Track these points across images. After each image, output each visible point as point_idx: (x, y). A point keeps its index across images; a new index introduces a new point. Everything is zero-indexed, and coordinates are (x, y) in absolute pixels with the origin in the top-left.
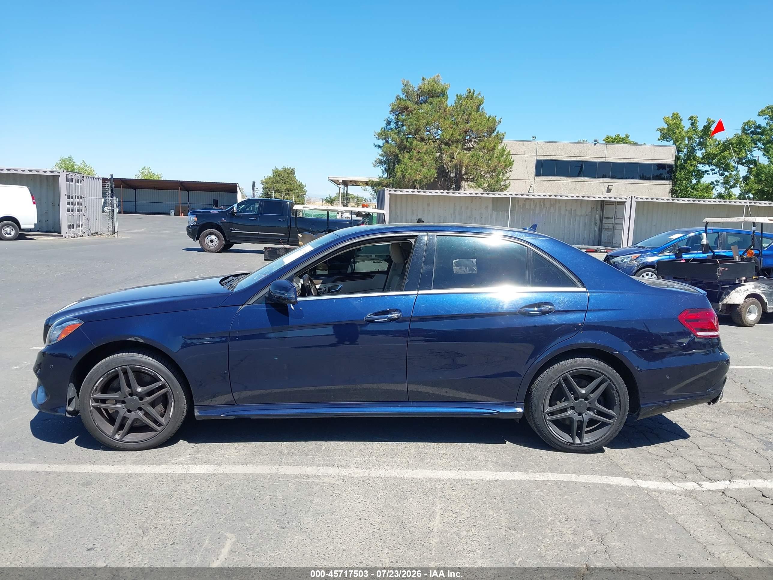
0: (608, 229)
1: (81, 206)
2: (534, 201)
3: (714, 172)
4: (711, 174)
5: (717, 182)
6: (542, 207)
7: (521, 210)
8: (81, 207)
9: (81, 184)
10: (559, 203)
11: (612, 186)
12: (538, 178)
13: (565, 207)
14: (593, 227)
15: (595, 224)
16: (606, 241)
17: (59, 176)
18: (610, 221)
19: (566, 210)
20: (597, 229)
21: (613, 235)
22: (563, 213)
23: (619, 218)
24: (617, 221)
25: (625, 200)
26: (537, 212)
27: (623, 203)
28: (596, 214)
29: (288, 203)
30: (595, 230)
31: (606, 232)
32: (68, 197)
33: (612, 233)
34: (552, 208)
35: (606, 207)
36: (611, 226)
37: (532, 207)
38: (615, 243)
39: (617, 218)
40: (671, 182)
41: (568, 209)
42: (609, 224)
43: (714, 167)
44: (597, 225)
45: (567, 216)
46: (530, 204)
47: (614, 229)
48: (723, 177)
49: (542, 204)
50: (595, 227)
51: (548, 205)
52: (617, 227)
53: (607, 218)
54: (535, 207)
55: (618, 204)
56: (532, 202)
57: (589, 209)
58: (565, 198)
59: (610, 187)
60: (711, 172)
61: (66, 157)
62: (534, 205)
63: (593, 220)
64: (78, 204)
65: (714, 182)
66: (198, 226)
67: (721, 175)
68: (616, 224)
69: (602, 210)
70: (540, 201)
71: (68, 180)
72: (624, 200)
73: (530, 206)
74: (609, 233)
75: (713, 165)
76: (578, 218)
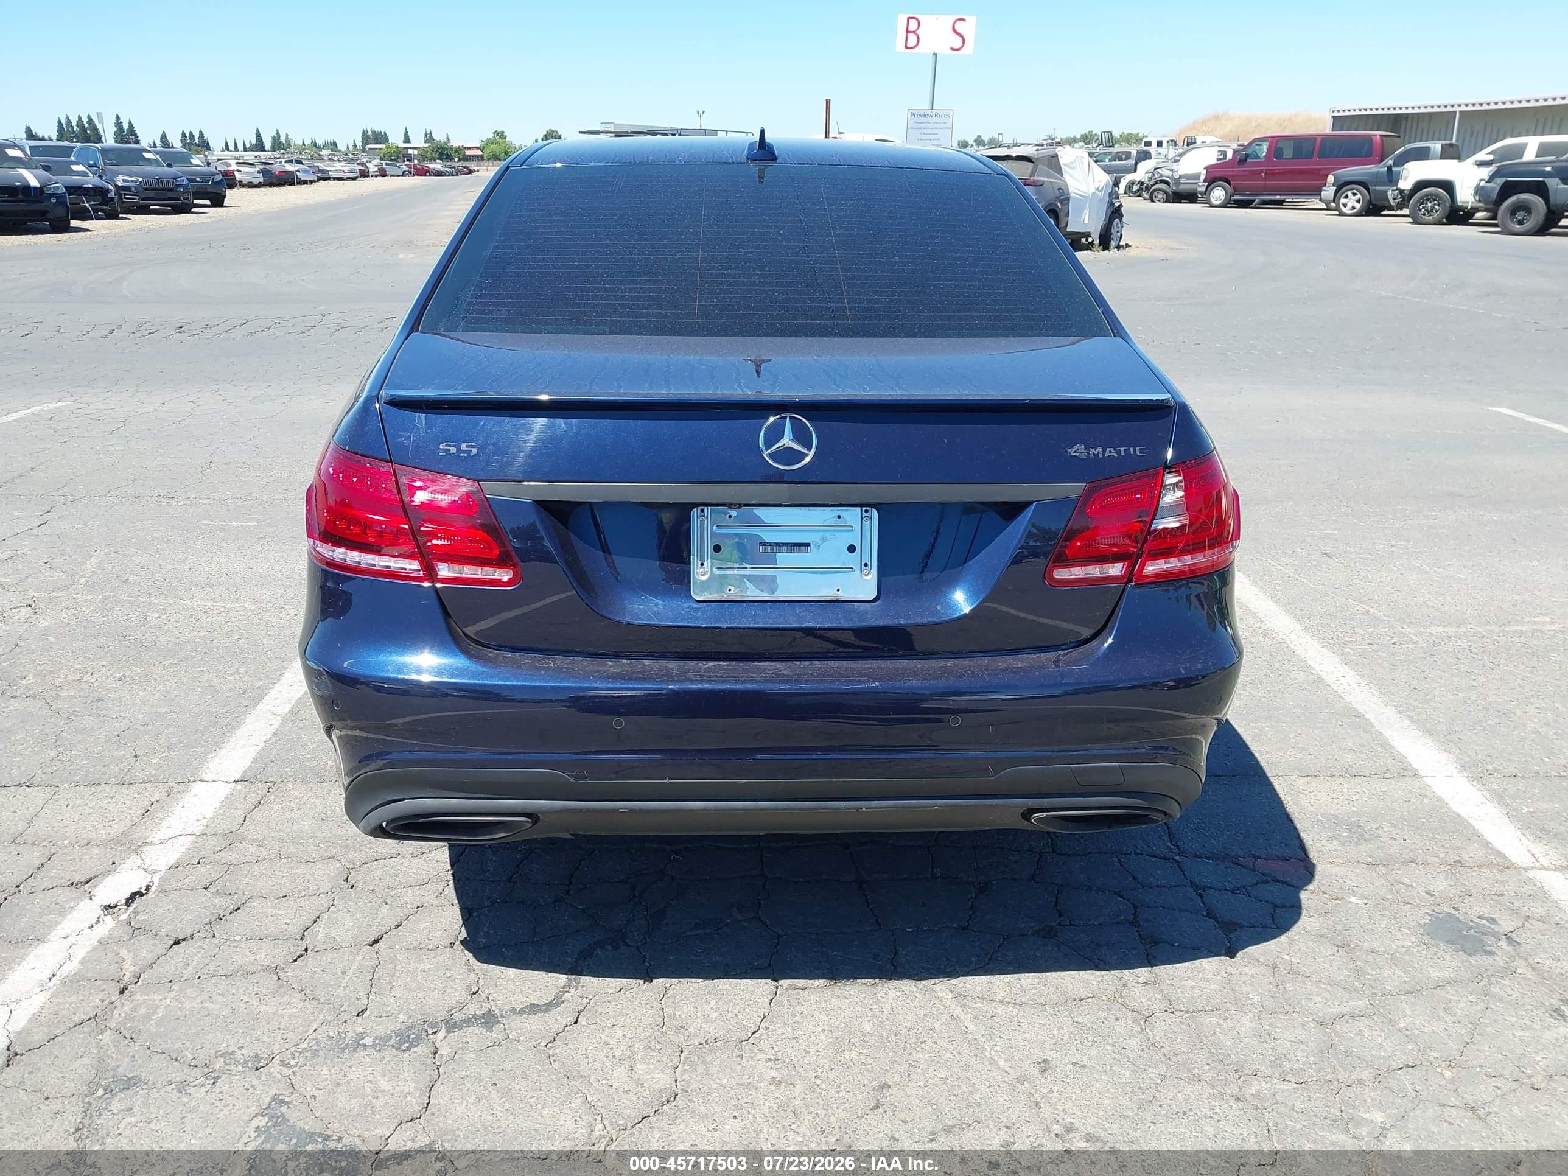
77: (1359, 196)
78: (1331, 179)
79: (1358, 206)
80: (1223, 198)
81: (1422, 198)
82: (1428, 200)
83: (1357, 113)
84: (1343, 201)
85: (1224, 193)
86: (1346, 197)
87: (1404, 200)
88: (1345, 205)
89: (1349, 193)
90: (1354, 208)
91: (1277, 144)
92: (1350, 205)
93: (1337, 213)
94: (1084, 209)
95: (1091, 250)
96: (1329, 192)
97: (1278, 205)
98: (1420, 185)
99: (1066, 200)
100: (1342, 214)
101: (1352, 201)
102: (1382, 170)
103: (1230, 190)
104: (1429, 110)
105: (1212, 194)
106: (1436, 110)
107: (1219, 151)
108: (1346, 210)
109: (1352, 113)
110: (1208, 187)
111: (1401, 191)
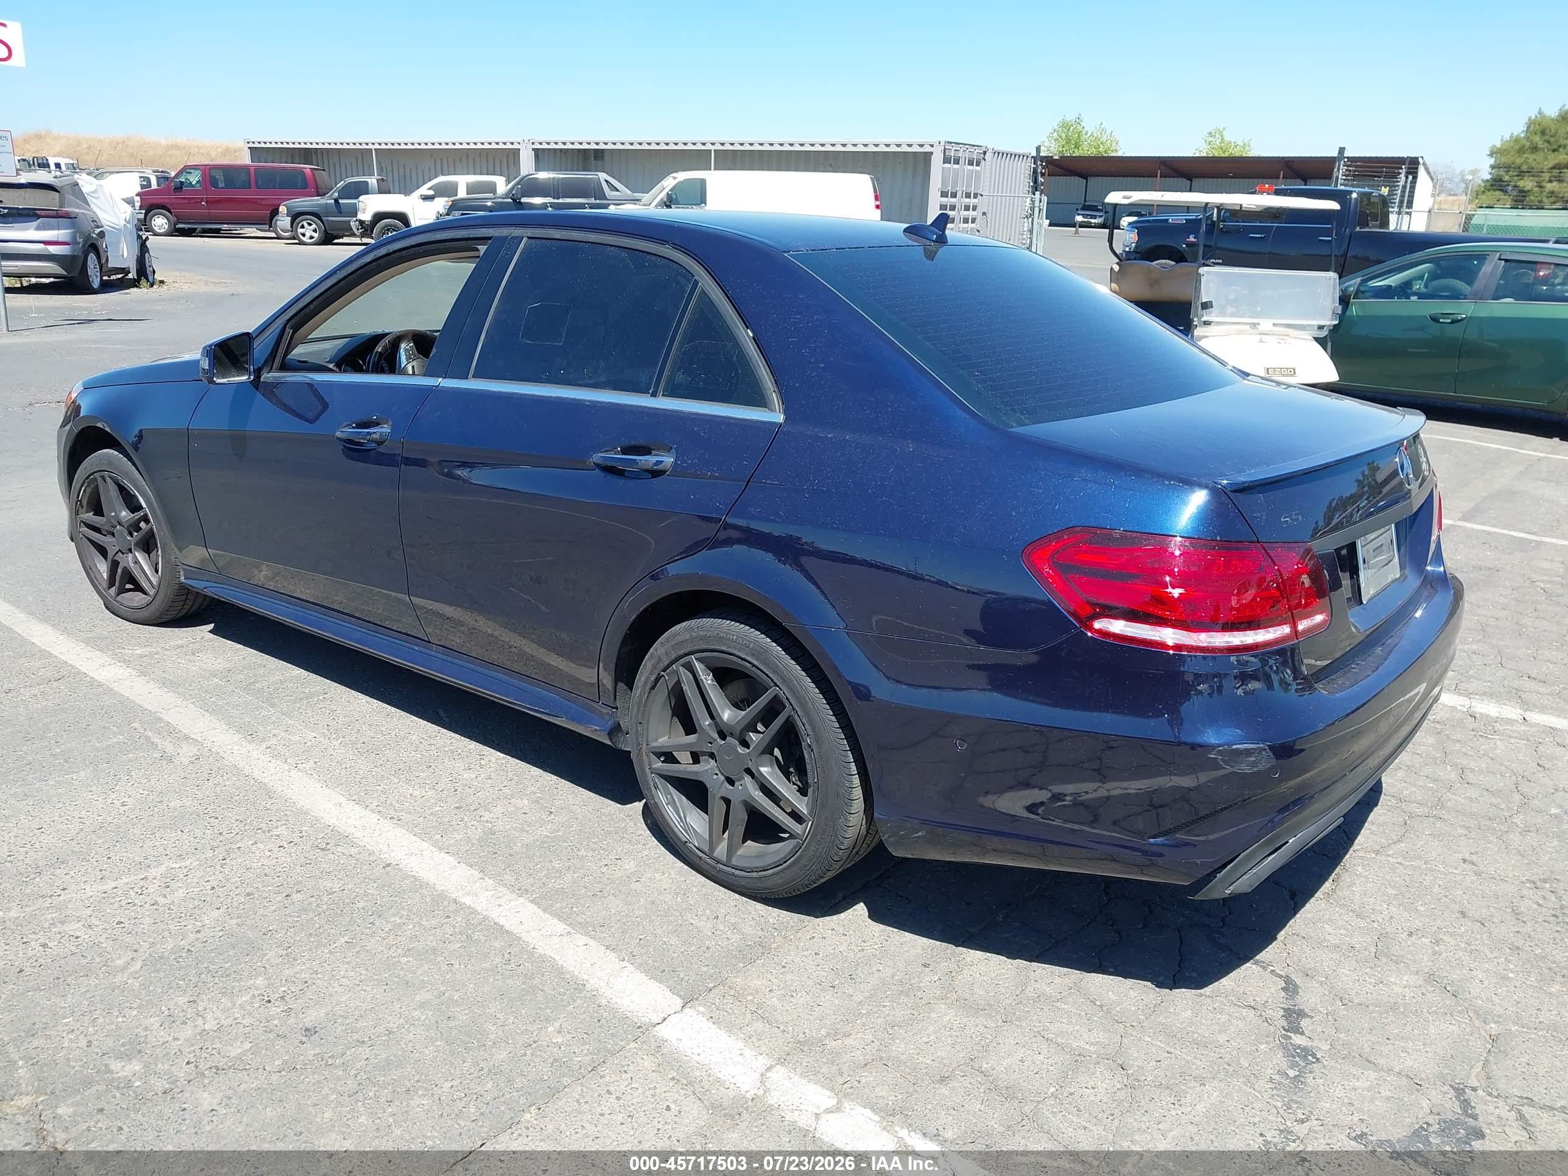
1: (975, 213)
8: (971, 214)
9: (978, 168)
17: (932, 153)
29: (1354, 195)
32: (944, 194)
61: (1070, 118)
64: (967, 208)
66: (1138, 253)
71: (947, 160)
77: (314, 226)
78: (283, 209)
79: (316, 235)
80: (167, 227)
81: (383, 228)
82: (388, 230)
83: (274, 145)
84: (300, 230)
85: (166, 221)
86: (303, 227)
87: (366, 230)
88: (304, 235)
89: (305, 223)
90: (312, 237)
91: (210, 173)
92: (308, 235)
93: (297, 241)
94: (119, 242)
95: (137, 287)
96: (283, 221)
97: (216, 233)
98: (379, 217)
99: (102, 235)
100: (302, 243)
101: (309, 231)
102: (329, 201)
103: (173, 219)
104: (339, 146)
105: (153, 222)
106: (345, 146)
107: (141, 177)
108: (305, 239)
109: (268, 145)
110: (146, 215)
111: (361, 222)
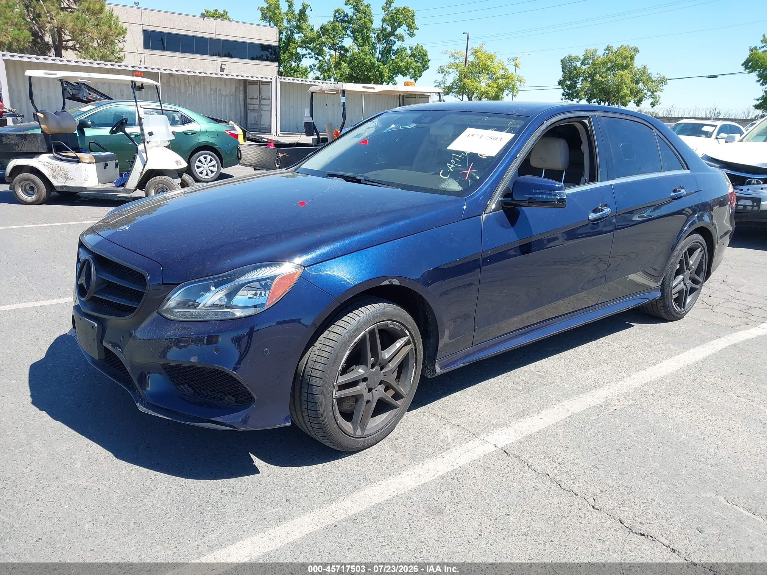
0: (253, 110)
2: (178, 78)
3: (310, 56)
4: (308, 58)
5: (315, 66)
6: (187, 85)
7: (166, 88)
10: (204, 81)
11: (225, 65)
12: (147, 51)
13: (211, 85)
14: (238, 107)
15: (240, 104)
16: (253, 122)
18: (254, 101)
19: (211, 89)
20: (242, 110)
21: (260, 116)
22: (208, 91)
23: (264, 99)
24: (263, 102)
25: (271, 80)
26: (183, 91)
27: (269, 83)
28: (240, 94)
30: (241, 111)
31: (252, 113)
33: (258, 114)
34: (197, 86)
35: (249, 87)
36: (257, 107)
37: (177, 85)
38: (263, 125)
39: (262, 99)
40: (277, 64)
41: (213, 88)
42: (254, 104)
43: (310, 51)
44: (242, 106)
45: (212, 96)
46: (175, 81)
47: (261, 110)
48: (318, 61)
49: (187, 82)
50: (240, 108)
51: (193, 84)
52: (264, 108)
53: (252, 99)
54: (180, 85)
55: (262, 84)
56: (176, 79)
57: (233, 89)
58: (209, 75)
59: (223, 66)
60: (308, 56)
62: (178, 83)
63: (238, 100)
65: (312, 66)
67: (317, 59)
68: (262, 105)
69: (245, 90)
70: (185, 78)
72: (269, 80)
73: (175, 84)
74: (256, 115)
75: (310, 49)
76: (223, 98)
